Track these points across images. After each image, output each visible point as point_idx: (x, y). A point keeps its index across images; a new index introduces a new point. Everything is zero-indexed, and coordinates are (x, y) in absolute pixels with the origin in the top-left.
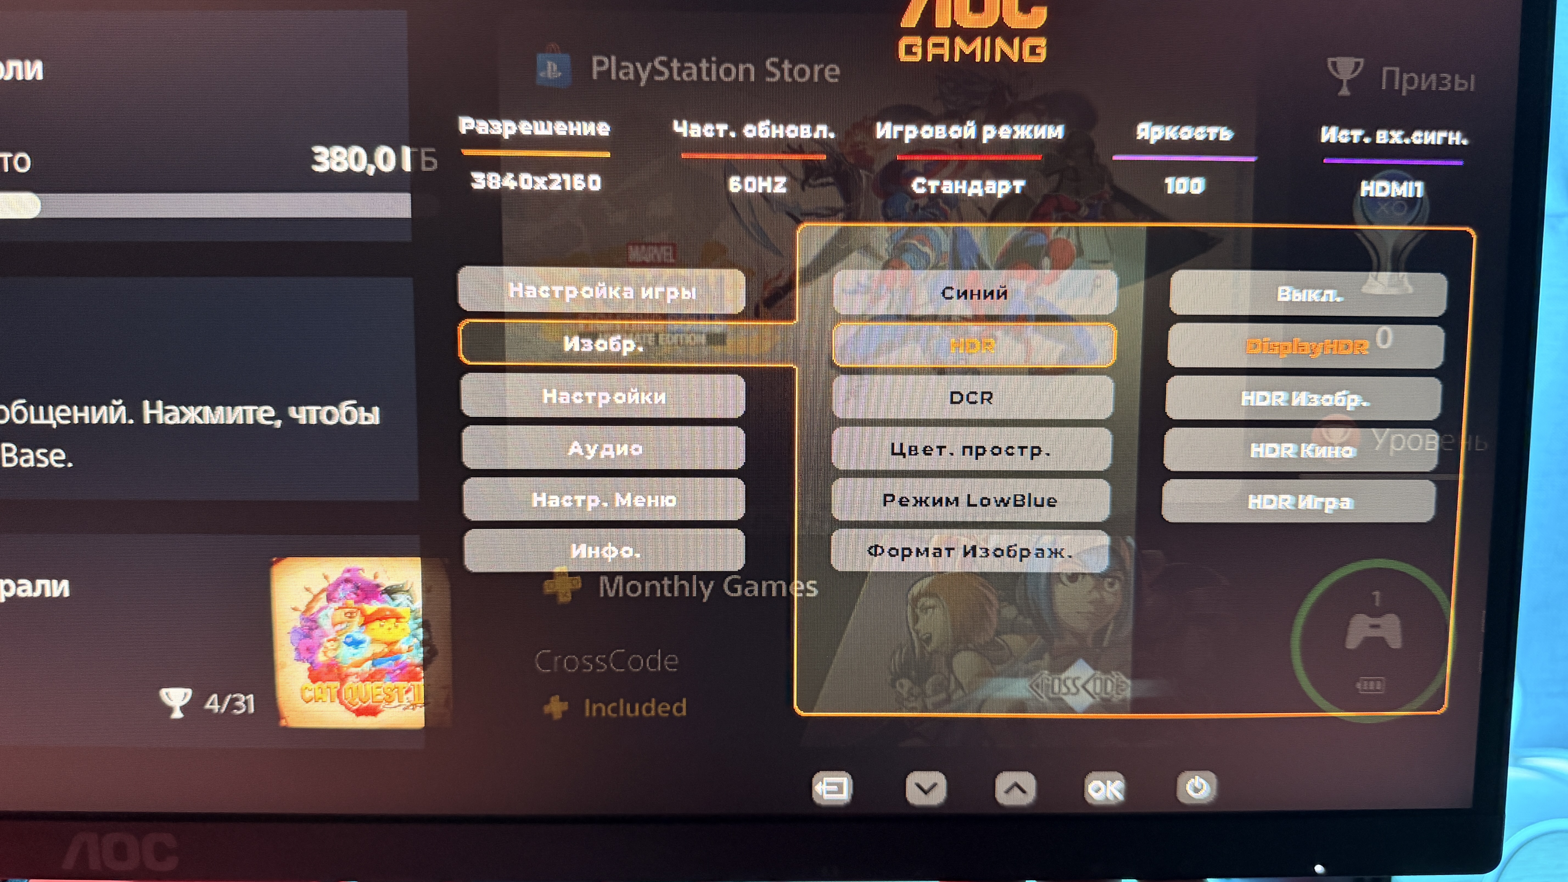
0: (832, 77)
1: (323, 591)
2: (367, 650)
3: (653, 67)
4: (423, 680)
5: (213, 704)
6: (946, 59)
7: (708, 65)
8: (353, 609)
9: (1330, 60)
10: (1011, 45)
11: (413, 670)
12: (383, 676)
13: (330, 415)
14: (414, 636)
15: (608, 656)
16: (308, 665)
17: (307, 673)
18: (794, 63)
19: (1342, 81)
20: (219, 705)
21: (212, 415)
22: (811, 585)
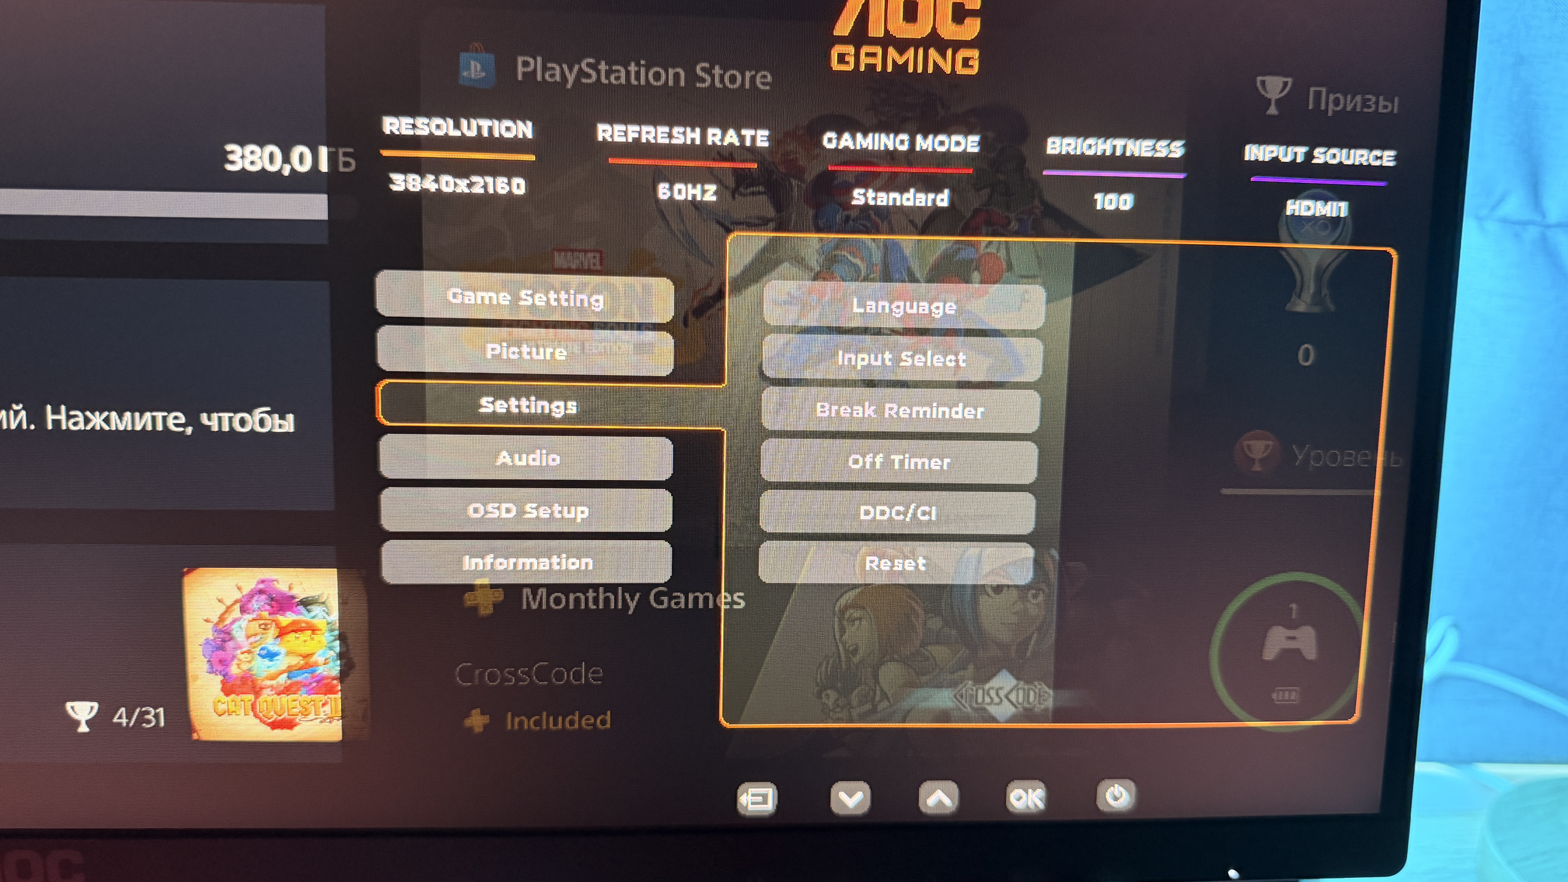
0: (763, 84)
1: (236, 602)
2: (282, 662)
3: (580, 69)
4: (340, 692)
5: (121, 717)
6: (879, 69)
7: (636, 69)
8: (268, 621)
9: (1259, 79)
10: (944, 56)
11: (329, 683)
12: (298, 689)
13: (243, 422)
14: (331, 648)
15: (531, 669)
16: (221, 678)
17: (220, 686)
18: (725, 69)
19: (1270, 100)
20: (127, 718)
21: (118, 421)
22: (738, 597)
